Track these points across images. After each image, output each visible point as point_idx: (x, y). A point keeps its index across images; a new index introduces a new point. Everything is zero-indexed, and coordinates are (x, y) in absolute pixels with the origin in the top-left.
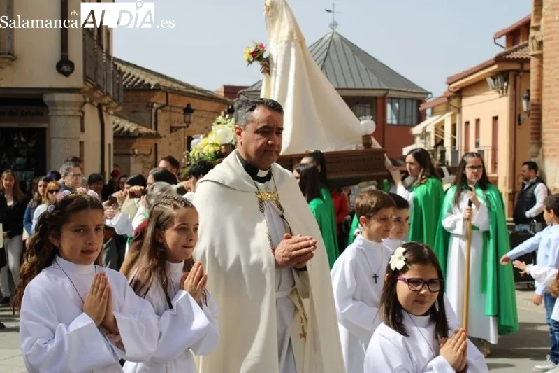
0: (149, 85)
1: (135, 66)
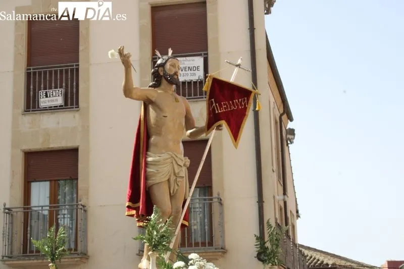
0: (327, 264)
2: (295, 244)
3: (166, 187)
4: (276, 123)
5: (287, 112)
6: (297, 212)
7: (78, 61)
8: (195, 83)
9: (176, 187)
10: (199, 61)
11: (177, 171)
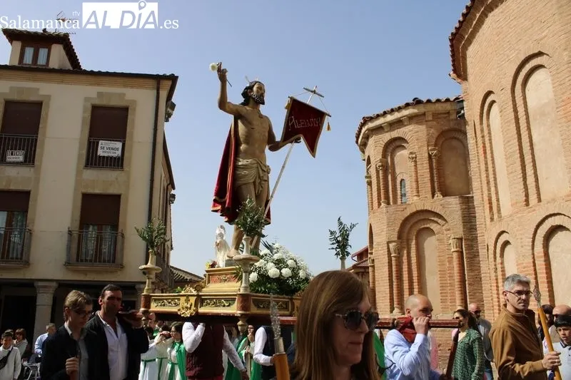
0: (187, 279)
1: (180, 270)
2: (168, 266)
3: (252, 187)
4: (164, 190)
5: (171, 184)
6: (172, 246)
7: (37, 134)
8: (115, 158)
9: (261, 189)
10: (119, 145)
11: (261, 175)
